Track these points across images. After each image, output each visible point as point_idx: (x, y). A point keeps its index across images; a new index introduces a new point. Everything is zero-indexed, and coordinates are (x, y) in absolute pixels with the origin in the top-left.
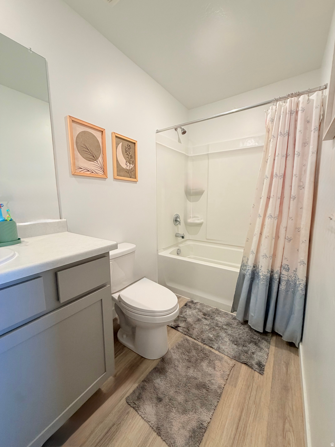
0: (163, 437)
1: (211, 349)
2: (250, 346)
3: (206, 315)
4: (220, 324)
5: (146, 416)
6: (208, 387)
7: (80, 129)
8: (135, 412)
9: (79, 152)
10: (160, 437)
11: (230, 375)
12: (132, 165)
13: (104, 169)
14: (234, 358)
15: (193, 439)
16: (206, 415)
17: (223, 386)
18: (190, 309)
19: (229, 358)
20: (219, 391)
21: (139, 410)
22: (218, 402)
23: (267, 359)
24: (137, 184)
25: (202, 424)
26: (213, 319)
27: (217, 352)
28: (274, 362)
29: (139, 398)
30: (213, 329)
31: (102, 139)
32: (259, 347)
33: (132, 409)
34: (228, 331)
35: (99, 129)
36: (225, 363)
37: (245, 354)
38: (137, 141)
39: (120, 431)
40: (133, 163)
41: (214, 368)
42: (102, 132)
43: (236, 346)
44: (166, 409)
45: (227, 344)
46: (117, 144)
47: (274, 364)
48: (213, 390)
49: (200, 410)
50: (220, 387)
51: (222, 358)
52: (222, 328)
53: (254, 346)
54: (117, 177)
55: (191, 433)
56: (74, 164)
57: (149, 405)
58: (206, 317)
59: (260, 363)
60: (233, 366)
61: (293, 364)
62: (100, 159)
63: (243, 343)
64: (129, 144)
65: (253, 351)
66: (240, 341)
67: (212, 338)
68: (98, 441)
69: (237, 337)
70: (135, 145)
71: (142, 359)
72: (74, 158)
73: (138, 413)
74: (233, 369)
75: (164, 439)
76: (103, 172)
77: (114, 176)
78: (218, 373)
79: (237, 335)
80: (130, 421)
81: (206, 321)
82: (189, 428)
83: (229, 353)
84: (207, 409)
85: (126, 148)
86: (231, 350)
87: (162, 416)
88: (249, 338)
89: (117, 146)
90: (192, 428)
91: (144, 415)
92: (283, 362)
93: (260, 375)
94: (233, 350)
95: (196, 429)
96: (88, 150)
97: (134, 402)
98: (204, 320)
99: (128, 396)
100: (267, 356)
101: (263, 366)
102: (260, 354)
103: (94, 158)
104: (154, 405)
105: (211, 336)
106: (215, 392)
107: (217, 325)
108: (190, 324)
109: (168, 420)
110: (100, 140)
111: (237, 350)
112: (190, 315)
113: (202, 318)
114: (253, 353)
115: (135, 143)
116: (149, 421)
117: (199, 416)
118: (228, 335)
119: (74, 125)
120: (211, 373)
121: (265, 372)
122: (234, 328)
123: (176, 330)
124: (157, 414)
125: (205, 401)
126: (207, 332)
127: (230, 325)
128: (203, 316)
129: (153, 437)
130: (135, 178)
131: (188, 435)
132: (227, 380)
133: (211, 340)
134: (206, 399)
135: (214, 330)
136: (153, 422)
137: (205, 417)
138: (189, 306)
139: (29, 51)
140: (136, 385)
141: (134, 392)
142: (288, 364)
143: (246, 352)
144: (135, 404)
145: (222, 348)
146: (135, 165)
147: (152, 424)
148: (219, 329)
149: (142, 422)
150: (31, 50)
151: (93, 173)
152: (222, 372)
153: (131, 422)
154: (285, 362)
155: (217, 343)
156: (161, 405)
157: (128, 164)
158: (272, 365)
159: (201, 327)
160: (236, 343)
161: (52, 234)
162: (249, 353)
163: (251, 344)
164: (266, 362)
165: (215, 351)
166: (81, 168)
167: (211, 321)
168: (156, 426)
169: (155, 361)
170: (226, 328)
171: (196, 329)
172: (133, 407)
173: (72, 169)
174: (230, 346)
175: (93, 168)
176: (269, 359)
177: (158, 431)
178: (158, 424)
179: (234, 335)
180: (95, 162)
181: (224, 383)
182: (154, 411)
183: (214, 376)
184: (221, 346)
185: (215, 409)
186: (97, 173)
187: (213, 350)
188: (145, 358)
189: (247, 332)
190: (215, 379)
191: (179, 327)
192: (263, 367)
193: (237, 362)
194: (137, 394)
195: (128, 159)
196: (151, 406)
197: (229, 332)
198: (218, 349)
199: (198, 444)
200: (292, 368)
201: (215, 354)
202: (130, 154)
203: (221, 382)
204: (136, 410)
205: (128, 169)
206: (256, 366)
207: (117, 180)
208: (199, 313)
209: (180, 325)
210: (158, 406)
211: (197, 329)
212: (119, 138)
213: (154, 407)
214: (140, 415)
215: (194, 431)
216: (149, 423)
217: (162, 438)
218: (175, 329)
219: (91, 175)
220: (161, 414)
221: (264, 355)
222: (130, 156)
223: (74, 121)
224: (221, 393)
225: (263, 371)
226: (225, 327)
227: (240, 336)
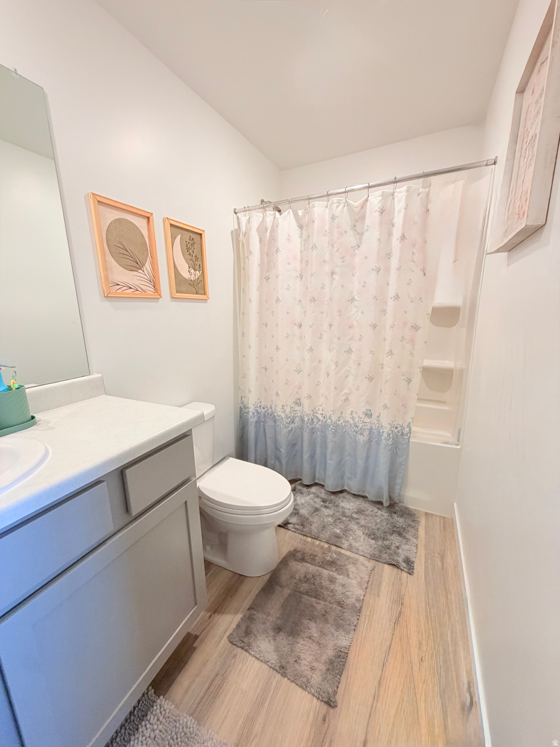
0: (291, 677)
1: (339, 550)
2: (393, 538)
3: (326, 501)
4: (348, 513)
5: (262, 655)
6: (343, 603)
7: (112, 215)
8: (245, 652)
9: (113, 257)
10: (286, 679)
11: (370, 582)
12: (198, 272)
13: (155, 283)
14: (373, 558)
15: (331, 673)
16: (344, 638)
17: (362, 598)
18: (302, 495)
19: (366, 559)
20: (358, 605)
21: (251, 649)
22: (358, 619)
23: (416, 553)
24: (207, 303)
25: (340, 651)
26: (337, 506)
27: (348, 553)
28: (425, 556)
29: (248, 633)
30: (339, 521)
31: (149, 230)
32: (405, 538)
33: (240, 649)
34: (360, 521)
35: (142, 214)
36: (362, 566)
37: (388, 550)
38: (204, 231)
39: (228, 682)
40: (200, 268)
41: (348, 576)
42: (148, 218)
43: (373, 542)
44: (289, 641)
45: (362, 539)
46: (173, 238)
47: (426, 559)
48: (350, 605)
49: (336, 633)
50: (358, 600)
51: (357, 560)
52: (351, 518)
53: (398, 538)
54: (177, 294)
55: (328, 665)
56: (107, 278)
57: (264, 640)
58: (327, 504)
59: (408, 559)
60: (373, 569)
61: (449, 554)
62: (148, 265)
63: (382, 535)
64: (193, 236)
65: (398, 544)
66: (378, 534)
67: (339, 534)
68: (197, 701)
69: (374, 528)
70: (201, 238)
71: (241, 578)
72: (106, 268)
73: (250, 654)
74: (373, 572)
75: (292, 679)
76: (153, 288)
77: (171, 293)
78: (354, 582)
79: (373, 524)
80: (240, 666)
81: (328, 510)
82: (324, 660)
83: (366, 551)
84: (344, 630)
85: (188, 243)
86: (368, 547)
87: (285, 650)
88: (391, 527)
89: (173, 240)
90: (328, 659)
91: (259, 654)
92: (436, 555)
93: (409, 575)
94: (371, 546)
95: (333, 658)
96: (127, 251)
97: (241, 640)
98: (324, 509)
99: (231, 634)
100: (417, 548)
101: (412, 563)
102: (406, 547)
103: (136, 265)
104: (271, 638)
105: (338, 531)
106: (352, 607)
107: (344, 514)
108: (305, 517)
109: (293, 654)
110: (145, 233)
111: (375, 546)
112: (303, 504)
113: (322, 506)
114: (398, 547)
115: (201, 235)
116: (268, 660)
117: (335, 642)
118: (362, 526)
119: (102, 208)
120: (344, 583)
121: (415, 571)
122: (368, 516)
123: (286, 529)
124: (277, 650)
125: (341, 622)
126: (330, 526)
127: (363, 513)
128: (322, 503)
129: (277, 680)
130: (205, 294)
131: (324, 669)
132: (366, 588)
133: (338, 537)
134: (342, 618)
135: (342, 522)
136: (273, 662)
137: (343, 642)
138: (300, 490)
139: (14, 74)
140: (239, 616)
141: (238, 626)
142: (443, 556)
143: (388, 548)
144: (243, 642)
145: (355, 546)
146: (203, 272)
147: (272, 664)
148: (348, 519)
149: (257, 664)
150: (17, 74)
151: (138, 290)
152: (359, 580)
153: (241, 668)
154: (439, 554)
155: (347, 540)
156: (281, 638)
157: (192, 271)
158: (423, 559)
159: (322, 519)
160: (373, 537)
161: (80, 401)
162: (393, 548)
163: (394, 535)
164: (415, 557)
165: (345, 551)
166: (118, 285)
167: (334, 510)
168: (279, 665)
169: (261, 578)
170: (357, 517)
171: (315, 524)
172: (242, 648)
173: (103, 288)
174: (366, 542)
175: (137, 283)
176: (418, 552)
177: (282, 670)
178: (281, 662)
179: (369, 525)
180: (140, 271)
181: (363, 593)
182: (273, 646)
183: (349, 586)
184: (354, 544)
185: (355, 630)
186: (144, 291)
187: (343, 551)
188: (246, 576)
189: (387, 519)
190: (351, 590)
191: (290, 523)
192: (413, 565)
193: (377, 563)
194: (244, 628)
195: (191, 262)
196: (267, 641)
197: (363, 522)
198: (350, 548)
199: (339, 677)
200: (449, 560)
201: (346, 556)
202: (194, 254)
203: (359, 592)
204: (246, 651)
205: (192, 279)
206: (404, 565)
207: (176, 300)
208: (316, 499)
209: (291, 521)
210: (277, 639)
211: (317, 523)
212: (175, 228)
213: (271, 641)
214: (253, 656)
215: (331, 662)
216: (268, 664)
217: (289, 679)
218: (284, 528)
219: (135, 295)
220: (284, 649)
221: (412, 548)
222: (194, 256)
223: (102, 202)
224: (361, 607)
225: (413, 569)
226: (355, 516)
227: (378, 526)
